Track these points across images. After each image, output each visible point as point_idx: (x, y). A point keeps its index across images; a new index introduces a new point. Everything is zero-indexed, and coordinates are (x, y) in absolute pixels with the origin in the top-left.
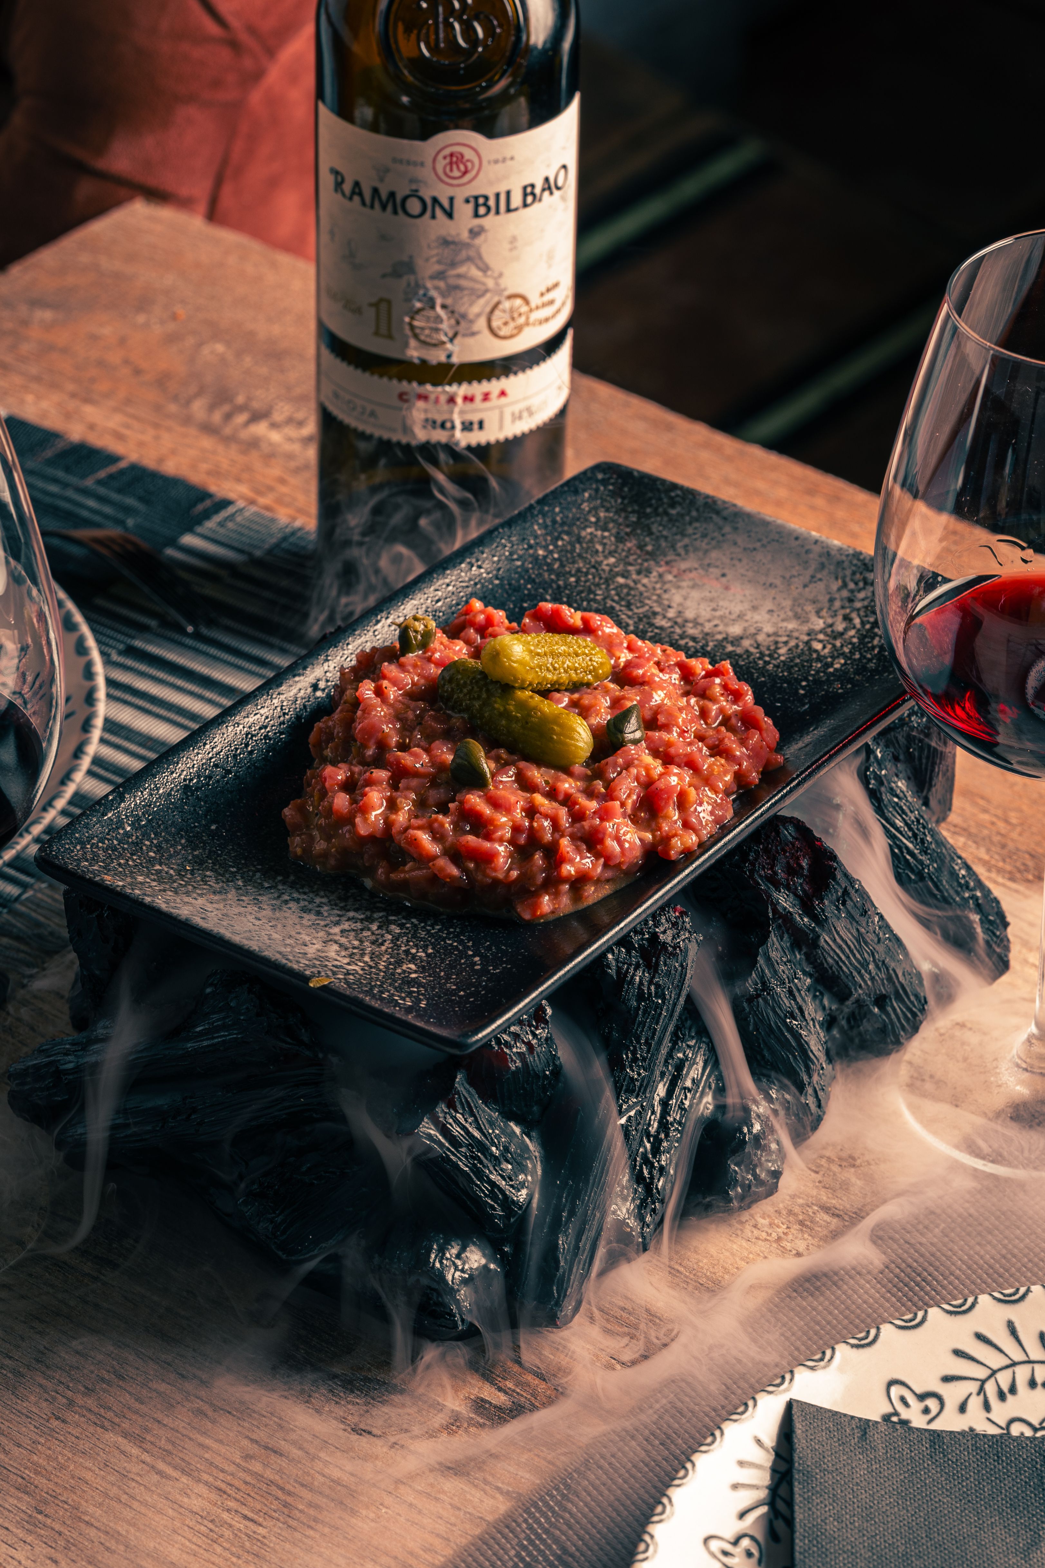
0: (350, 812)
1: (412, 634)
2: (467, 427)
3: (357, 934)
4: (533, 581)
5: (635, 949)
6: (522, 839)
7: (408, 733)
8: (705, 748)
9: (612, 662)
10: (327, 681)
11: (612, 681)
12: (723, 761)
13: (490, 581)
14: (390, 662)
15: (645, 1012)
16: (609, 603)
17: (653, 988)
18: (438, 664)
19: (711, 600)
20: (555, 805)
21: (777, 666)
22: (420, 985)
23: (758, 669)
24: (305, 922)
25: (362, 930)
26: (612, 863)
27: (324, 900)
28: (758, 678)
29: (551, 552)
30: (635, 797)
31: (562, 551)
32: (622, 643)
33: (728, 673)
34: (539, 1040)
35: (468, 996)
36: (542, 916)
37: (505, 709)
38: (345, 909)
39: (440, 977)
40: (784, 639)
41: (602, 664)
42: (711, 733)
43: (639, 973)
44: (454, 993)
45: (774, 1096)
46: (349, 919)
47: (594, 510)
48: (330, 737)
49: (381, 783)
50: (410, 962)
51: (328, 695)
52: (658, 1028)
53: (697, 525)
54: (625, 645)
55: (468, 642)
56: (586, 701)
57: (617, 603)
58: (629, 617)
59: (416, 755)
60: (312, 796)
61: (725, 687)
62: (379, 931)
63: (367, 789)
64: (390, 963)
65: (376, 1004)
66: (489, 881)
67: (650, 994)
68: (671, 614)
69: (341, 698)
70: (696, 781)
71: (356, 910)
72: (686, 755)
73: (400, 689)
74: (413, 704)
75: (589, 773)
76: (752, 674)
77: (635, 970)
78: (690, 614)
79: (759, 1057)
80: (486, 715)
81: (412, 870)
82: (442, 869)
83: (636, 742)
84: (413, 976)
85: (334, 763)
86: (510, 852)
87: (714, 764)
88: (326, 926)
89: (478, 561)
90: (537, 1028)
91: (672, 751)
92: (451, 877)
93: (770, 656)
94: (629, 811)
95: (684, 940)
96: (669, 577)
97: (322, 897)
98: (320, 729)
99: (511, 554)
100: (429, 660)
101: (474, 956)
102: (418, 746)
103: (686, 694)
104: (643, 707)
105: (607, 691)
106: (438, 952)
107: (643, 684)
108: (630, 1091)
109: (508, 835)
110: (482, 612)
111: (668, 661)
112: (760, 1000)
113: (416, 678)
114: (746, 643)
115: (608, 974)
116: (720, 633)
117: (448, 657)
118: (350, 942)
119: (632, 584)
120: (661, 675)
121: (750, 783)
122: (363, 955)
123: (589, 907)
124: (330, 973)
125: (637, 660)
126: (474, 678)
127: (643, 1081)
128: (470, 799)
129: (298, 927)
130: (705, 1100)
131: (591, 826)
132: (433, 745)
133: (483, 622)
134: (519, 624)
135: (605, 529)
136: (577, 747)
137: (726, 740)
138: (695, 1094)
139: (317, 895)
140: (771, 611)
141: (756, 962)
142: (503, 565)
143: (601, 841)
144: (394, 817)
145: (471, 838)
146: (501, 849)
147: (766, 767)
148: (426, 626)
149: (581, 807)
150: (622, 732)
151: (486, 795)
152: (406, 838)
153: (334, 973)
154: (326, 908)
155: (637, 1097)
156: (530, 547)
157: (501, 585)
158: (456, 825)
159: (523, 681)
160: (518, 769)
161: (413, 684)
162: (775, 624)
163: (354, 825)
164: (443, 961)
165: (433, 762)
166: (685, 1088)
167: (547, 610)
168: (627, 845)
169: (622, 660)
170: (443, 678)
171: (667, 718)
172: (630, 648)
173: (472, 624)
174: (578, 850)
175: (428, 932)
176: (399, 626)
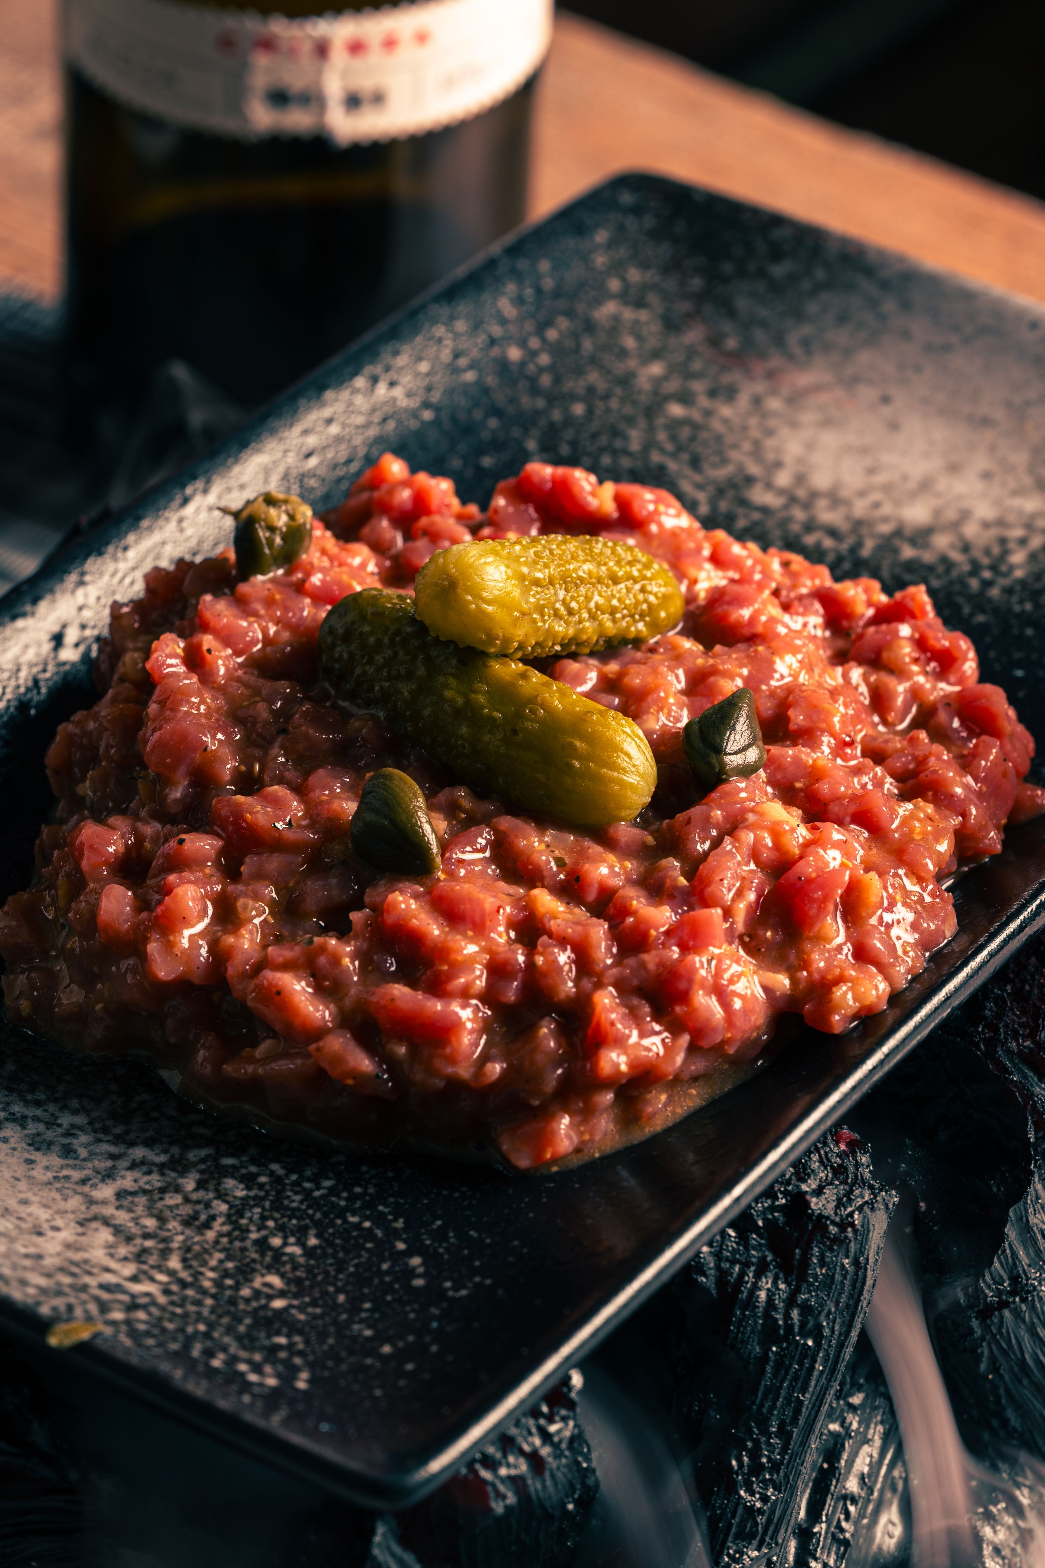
0: (135, 928)
1: (262, 534)
2: (353, 102)
3: (152, 1201)
4: (497, 412)
5: (757, 1230)
6: (511, 991)
7: (257, 753)
8: (889, 780)
9: (683, 588)
10: (83, 627)
11: (686, 633)
12: (930, 809)
13: (415, 414)
14: (217, 593)
15: (781, 1365)
16: (656, 457)
17: (795, 1314)
18: (319, 598)
19: (864, 451)
20: (581, 912)
21: (1009, 591)
22: (293, 1328)
23: (970, 598)
24: (38, 1173)
25: (163, 1190)
26: (705, 1044)
27: (80, 1120)
28: (972, 615)
29: (534, 354)
30: (752, 896)
31: (556, 350)
32: (699, 549)
33: (924, 613)
34: (556, 1446)
35: (400, 1356)
36: (555, 1160)
37: (468, 702)
38: (126, 1140)
39: (336, 1306)
40: (1018, 533)
41: (665, 598)
42: (898, 744)
43: (766, 1283)
44: (369, 1348)
45: (1025, 1502)
46: (133, 1166)
47: (617, 268)
48: (91, 756)
49: (202, 864)
50: (269, 1268)
51: (86, 656)
52: (806, 1398)
53: (825, 296)
54: (706, 553)
55: (378, 548)
56: (635, 680)
57: (674, 455)
58: (700, 487)
59: (276, 802)
60: (53, 886)
61: (921, 643)
62: (200, 1195)
63: (172, 878)
64: (226, 1274)
65: (197, 1388)
66: (440, 1083)
67: (789, 1327)
68: (783, 479)
69: (112, 667)
70: (876, 855)
71: (149, 1143)
72: (854, 798)
73: (237, 653)
74: (267, 686)
75: (650, 840)
76: (958, 607)
77: (758, 1276)
78: (821, 480)
79: (995, 1423)
80: (426, 712)
81: (271, 1057)
82: (337, 1060)
83: (747, 771)
84: (278, 1304)
85: (100, 816)
86: (485, 1019)
87: (912, 816)
88: (84, 1182)
89: (388, 369)
90: (551, 1420)
91: (824, 788)
92: (358, 1076)
93: (994, 568)
94: (740, 927)
95: (860, 1209)
96: (774, 404)
97: (75, 1112)
98: (71, 737)
99: (456, 355)
100: (300, 588)
101: (409, 1253)
102: (280, 781)
103: (840, 658)
104: (757, 690)
105: (677, 658)
106: (331, 1244)
107: (753, 639)
108: (746, 1537)
109: (481, 983)
110: (406, 484)
111: (794, 587)
112: (1006, 1313)
113: (272, 629)
114: (942, 542)
115: (700, 1285)
116: (885, 519)
117: (339, 583)
118: (136, 1220)
119: (696, 416)
120: (786, 618)
121: (981, 853)
122: (165, 1253)
123: (655, 1139)
124: (93, 1308)
125: (737, 588)
126: (398, 632)
127: (773, 1512)
128: (395, 904)
129: (23, 1185)
130: (883, 1519)
131: (661, 964)
132: (313, 779)
133: (409, 506)
134: (484, 506)
135: (639, 304)
136: (623, 784)
137: (932, 761)
138: (864, 1508)
139: (64, 1108)
140: (987, 476)
141: (1001, 1237)
142: (441, 380)
143: (684, 997)
144: (231, 940)
145: (399, 991)
146: (465, 1014)
147: (1011, 816)
148: (292, 517)
149: (638, 922)
150: (719, 751)
151: (429, 892)
152: (259, 988)
153: (104, 1307)
154: (84, 1138)
155: (759, 1549)
156: (493, 342)
157: (436, 423)
158: (364, 957)
159: (507, 641)
160: (496, 832)
161: (267, 641)
162: (997, 503)
163: (143, 957)
164: (341, 1266)
165: (311, 813)
166: (845, 1498)
167: (543, 481)
168: (737, 1004)
169: (703, 587)
170: (331, 631)
171: (807, 716)
172: (717, 560)
173: (385, 508)
174: (634, 1016)
175: (307, 1193)
176: (236, 515)
